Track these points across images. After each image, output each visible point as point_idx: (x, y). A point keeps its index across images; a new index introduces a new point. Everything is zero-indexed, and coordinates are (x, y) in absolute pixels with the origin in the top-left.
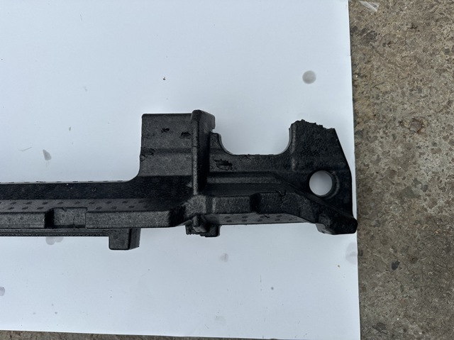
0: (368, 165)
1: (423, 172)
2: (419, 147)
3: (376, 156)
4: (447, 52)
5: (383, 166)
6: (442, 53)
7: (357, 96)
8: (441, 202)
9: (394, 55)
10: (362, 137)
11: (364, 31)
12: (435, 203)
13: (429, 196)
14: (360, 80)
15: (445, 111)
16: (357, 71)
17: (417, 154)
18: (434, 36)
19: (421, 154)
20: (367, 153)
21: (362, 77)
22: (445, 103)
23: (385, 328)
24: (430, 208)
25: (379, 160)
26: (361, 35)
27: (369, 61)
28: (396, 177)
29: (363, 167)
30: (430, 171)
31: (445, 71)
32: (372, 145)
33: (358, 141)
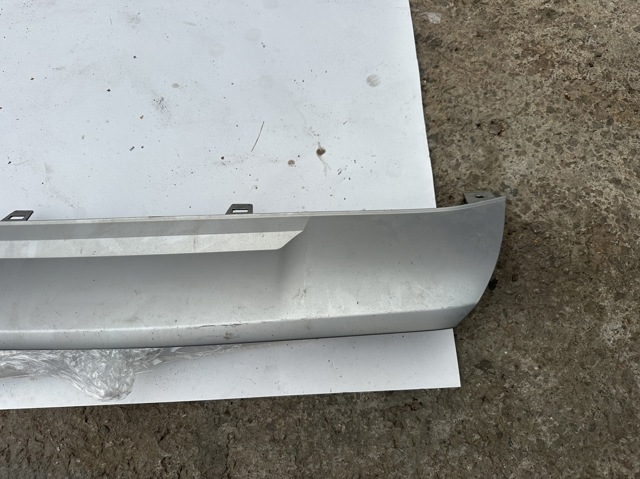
0: (446, 171)
1: (509, 175)
2: (502, 150)
3: (454, 161)
4: (517, 57)
5: (464, 171)
6: (513, 58)
7: (427, 101)
8: (535, 207)
9: (464, 61)
10: (437, 141)
11: (428, 38)
12: (527, 208)
13: (521, 200)
14: (429, 85)
15: (523, 113)
16: (425, 77)
17: (501, 157)
18: (500, 43)
19: (505, 157)
20: (444, 158)
21: (431, 82)
22: (523, 105)
23: (491, 367)
24: (525, 214)
25: (458, 165)
26: (425, 41)
27: (437, 67)
28: (480, 183)
29: (440, 173)
30: (517, 173)
31: (518, 75)
32: (449, 149)
33: (432, 145)
